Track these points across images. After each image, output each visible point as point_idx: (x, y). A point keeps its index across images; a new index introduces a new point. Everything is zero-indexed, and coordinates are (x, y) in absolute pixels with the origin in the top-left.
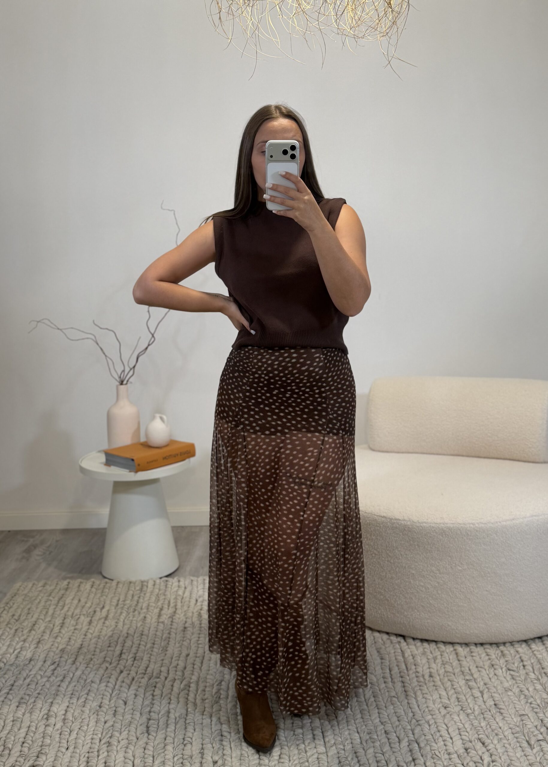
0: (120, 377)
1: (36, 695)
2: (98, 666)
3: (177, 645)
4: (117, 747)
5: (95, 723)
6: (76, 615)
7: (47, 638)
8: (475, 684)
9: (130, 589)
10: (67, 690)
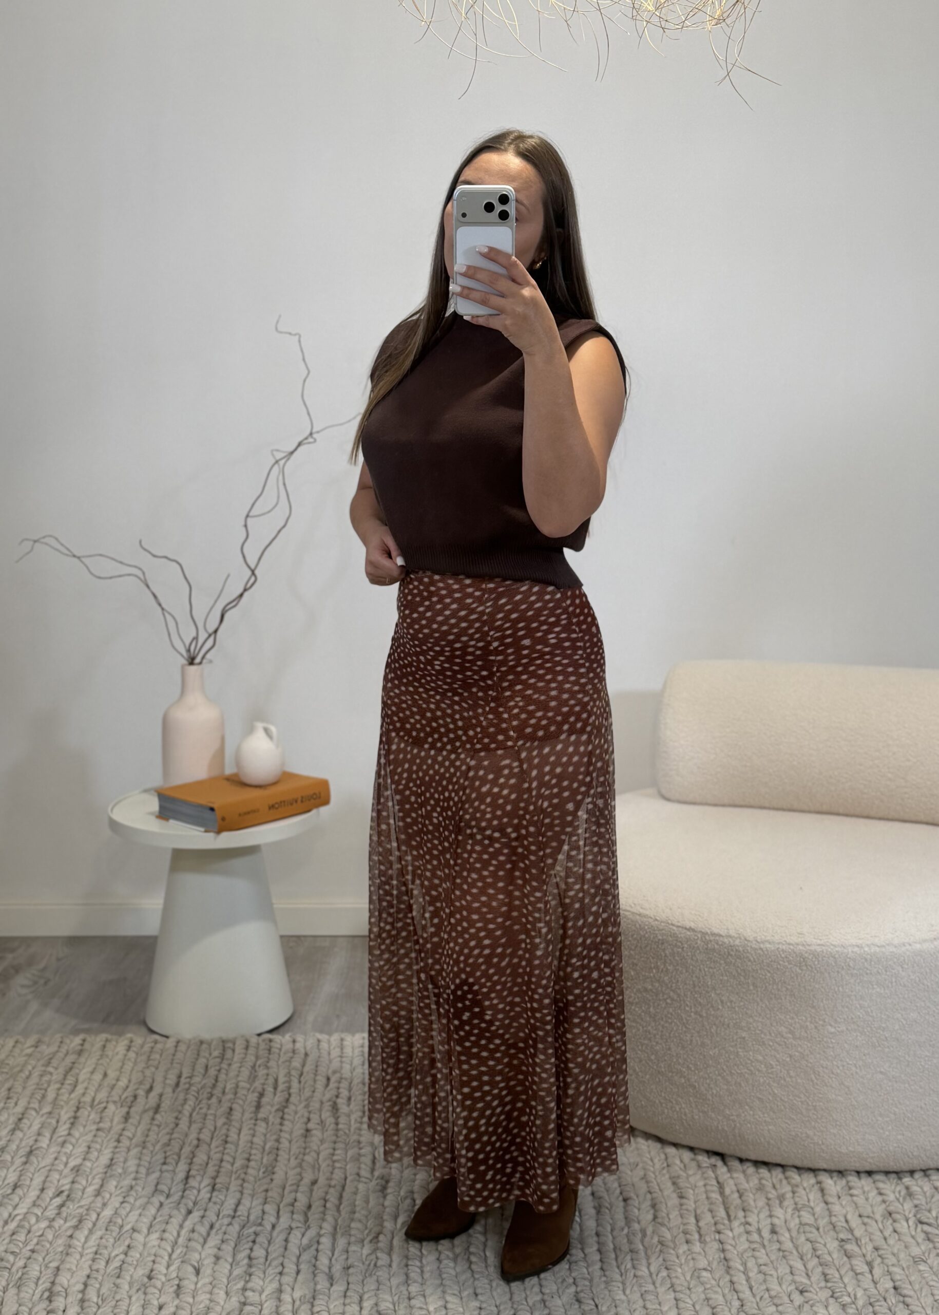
0: (189, 651)
1: (28, 1254)
2: (145, 1200)
3: (293, 1162)
6: (100, 1103)
7: (45, 1146)
8: (856, 1249)
9: (202, 1054)
10: (86, 1246)
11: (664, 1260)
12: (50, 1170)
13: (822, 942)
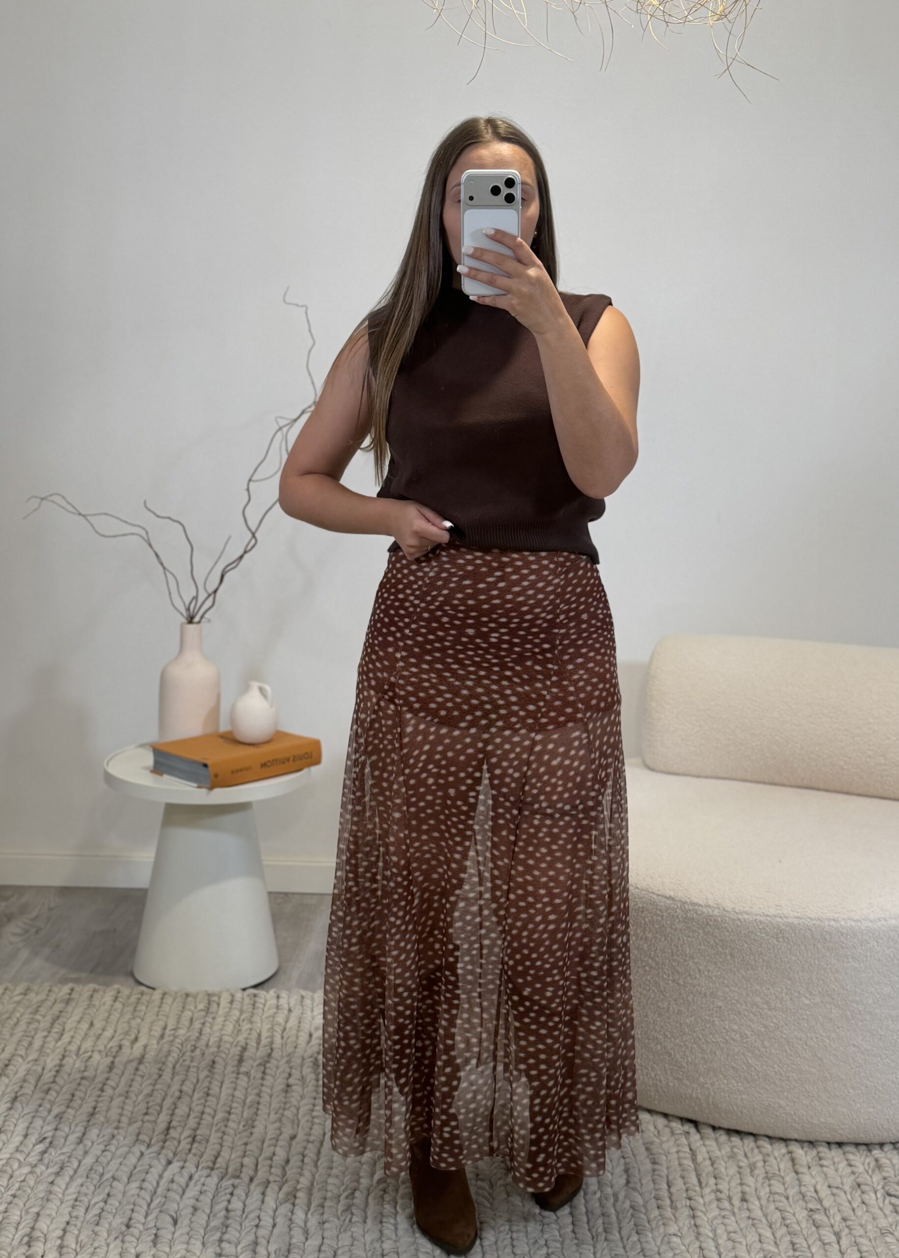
0: (188, 609)
1: (10, 1199)
2: (126, 1149)
3: (273, 1117)
6: (86, 1051)
7: (30, 1092)
8: (825, 1219)
9: (187, 1007)
10: (66, 1192)
11: (635, 1225)
12: (34, 1117)
13: (799, 915)
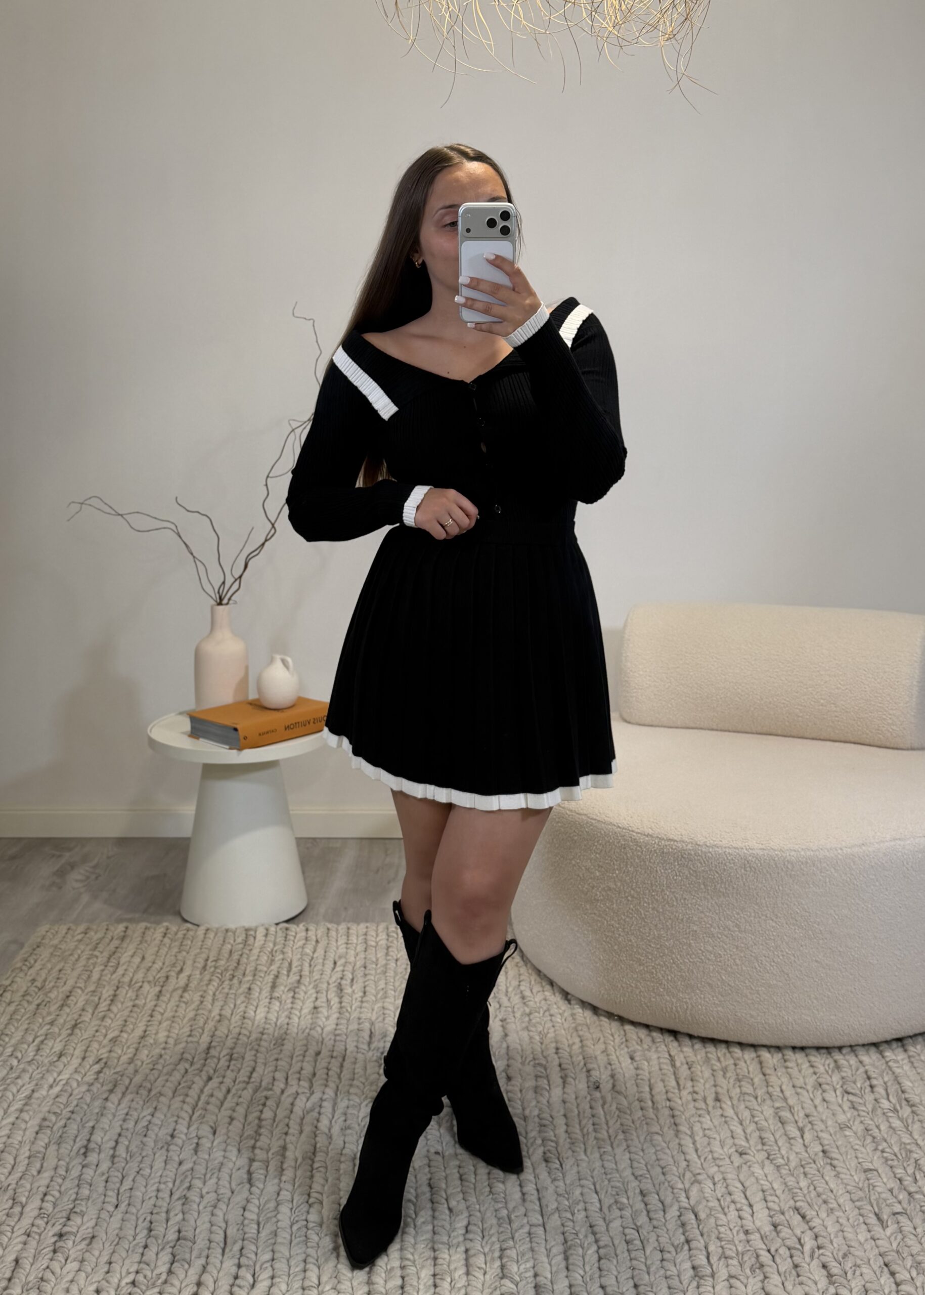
0: (217, 593)
1: (69, 1115)
2: (172, 1067)
4: (199, 1205)
5: (163, 1164)
7: (87, 1019)
8: (788, 1115)
9: (228, 940)
10: (119, 1108)
11: (622, 1125)
12: (91, 1041)
13: (763, 847)
